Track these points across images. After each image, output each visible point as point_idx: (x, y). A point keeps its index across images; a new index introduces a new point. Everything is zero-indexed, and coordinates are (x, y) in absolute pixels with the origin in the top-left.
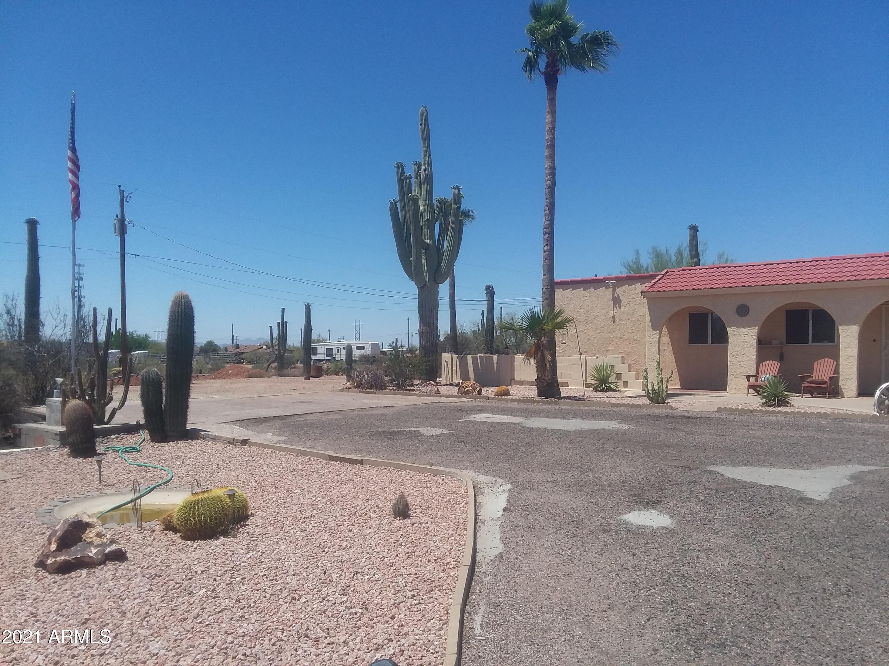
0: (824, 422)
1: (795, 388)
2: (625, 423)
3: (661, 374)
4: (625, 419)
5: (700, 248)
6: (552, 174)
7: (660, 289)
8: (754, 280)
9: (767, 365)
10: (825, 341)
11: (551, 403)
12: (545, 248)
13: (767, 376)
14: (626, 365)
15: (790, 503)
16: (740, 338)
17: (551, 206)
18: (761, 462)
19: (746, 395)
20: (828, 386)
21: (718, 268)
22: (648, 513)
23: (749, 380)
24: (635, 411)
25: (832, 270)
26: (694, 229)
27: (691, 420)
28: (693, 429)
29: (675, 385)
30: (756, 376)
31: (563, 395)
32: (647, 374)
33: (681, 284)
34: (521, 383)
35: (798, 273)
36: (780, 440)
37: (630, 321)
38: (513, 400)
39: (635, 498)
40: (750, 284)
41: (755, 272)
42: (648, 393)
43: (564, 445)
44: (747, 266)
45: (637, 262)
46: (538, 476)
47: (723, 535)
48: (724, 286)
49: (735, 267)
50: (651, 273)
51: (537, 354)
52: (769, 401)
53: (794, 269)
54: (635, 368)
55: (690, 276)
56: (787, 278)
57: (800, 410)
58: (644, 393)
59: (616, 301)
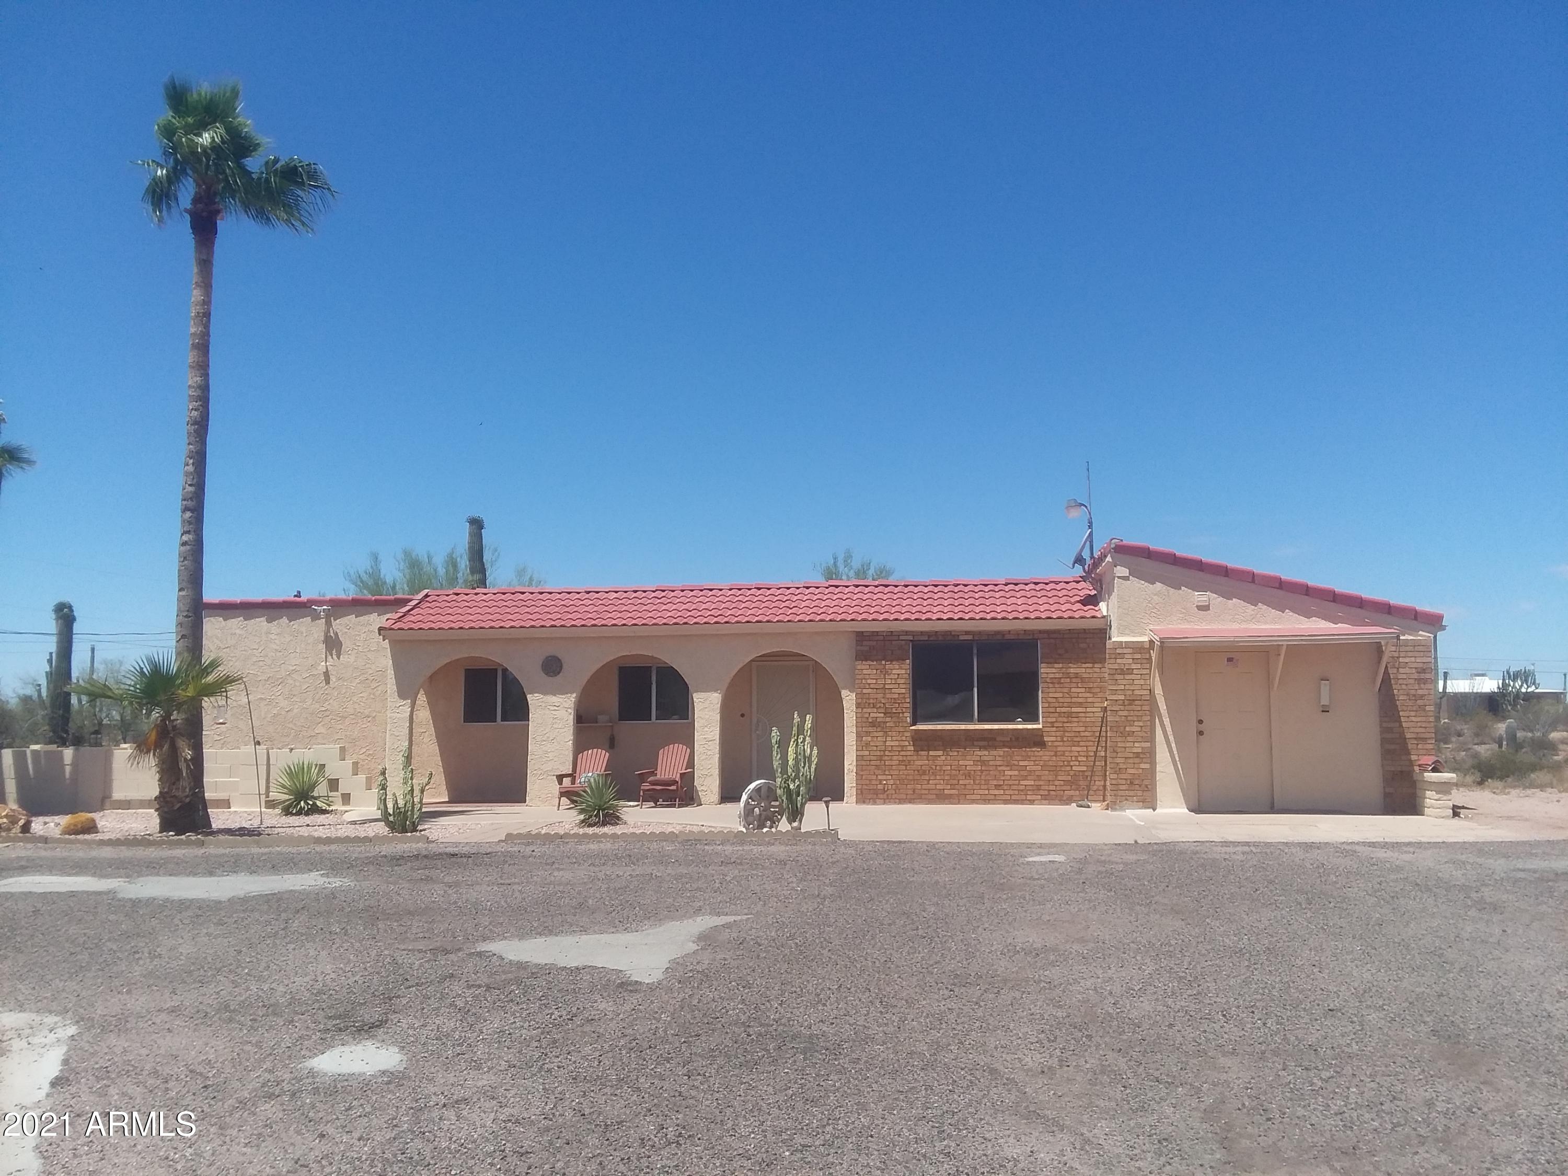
0: (669, 848)
1: (630, 793)
2: (335, 876)
3: (412, 779)
4: (335, 866)
5: (487, 556)
6: (203, 396)
7: (413, 626)
8: (570, 616)
9: (589, 756)
10: (675, 717)
11: (188, 843)
12: (185, 538)
13: (590, 774)
14: (349, 762)
15: (605, 994)
16: (548, 712)
17: (199, 459)
18: (566, 927)
19: (556, 808)
20: (677, 787)
21: (513, 594)
22: (360, 1047)
23: (560, 783)
24: (359, 849)
25: (684, 607)
26: (477, 525)
27: (459, 860)
28: (460, 877)
29: (437, 796)
30: (572, 776)
31: (215, 826)
32: (385, 779)
33: (451, 618)
34: (126, 805)
35: (635, 608)
36: (600, 885)
37: (358, 681)
38: (102, 843)
39: (338, 1021)
40: (563, 623)
41: (572, 603)
42: (386, 813)
43: (205, 931)
44: (560, 593)
45: (375, 575)
46: (139, 1002)
47: (490, 1069)
48: (523, 624)
49: (541, 593)
50: (400, 596)
51: (161, 747)
52: (591, 816)
53: (630, 602)
54: (366, 767)
55: (467, 604)
56: (619, 615)
57: (634, 830)
58: (378, 814)
59: (333, 644)
